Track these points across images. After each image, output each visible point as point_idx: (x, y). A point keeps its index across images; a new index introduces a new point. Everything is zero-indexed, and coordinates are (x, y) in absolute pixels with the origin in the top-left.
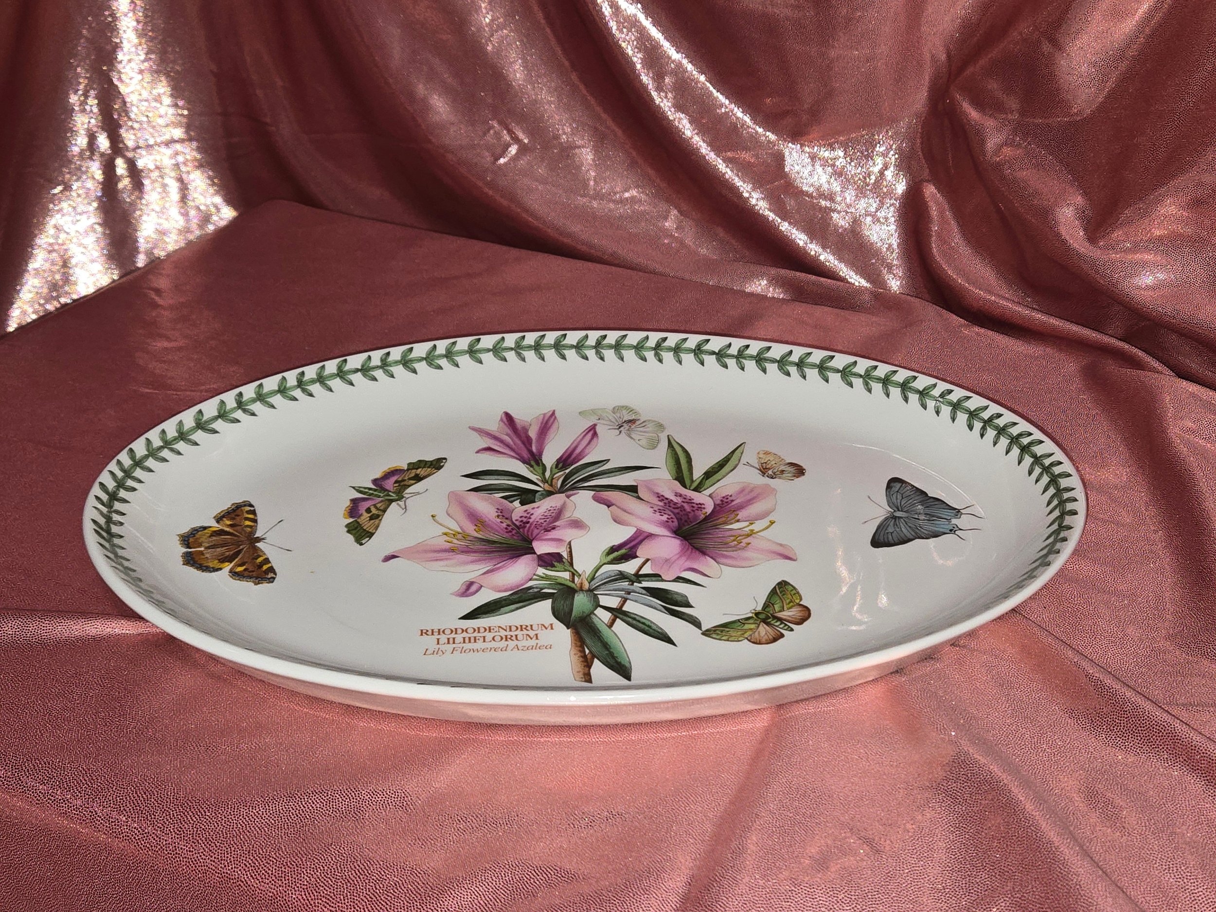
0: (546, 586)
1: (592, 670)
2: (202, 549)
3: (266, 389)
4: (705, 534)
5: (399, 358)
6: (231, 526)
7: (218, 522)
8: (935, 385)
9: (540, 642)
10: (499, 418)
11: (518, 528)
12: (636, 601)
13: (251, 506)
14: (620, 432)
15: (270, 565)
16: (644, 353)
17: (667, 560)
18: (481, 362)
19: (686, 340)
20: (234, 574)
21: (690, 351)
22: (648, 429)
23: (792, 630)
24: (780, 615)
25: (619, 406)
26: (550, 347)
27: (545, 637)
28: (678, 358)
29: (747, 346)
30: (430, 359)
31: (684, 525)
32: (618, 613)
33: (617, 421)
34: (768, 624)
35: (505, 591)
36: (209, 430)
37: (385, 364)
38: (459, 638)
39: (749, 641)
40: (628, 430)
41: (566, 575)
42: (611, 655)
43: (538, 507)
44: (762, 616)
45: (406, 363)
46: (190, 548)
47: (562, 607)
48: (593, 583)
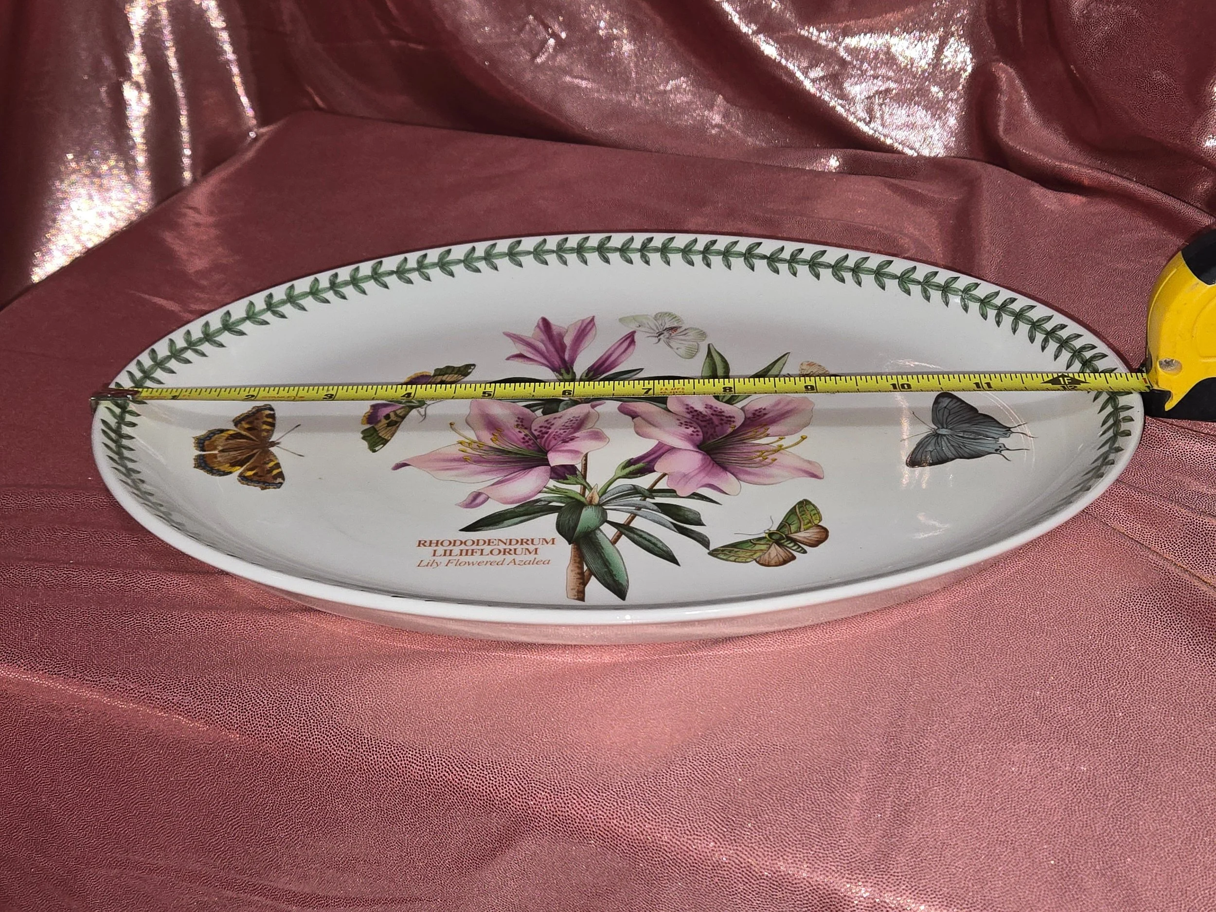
0: (555, 499)
1: (587, 588)
2: (216, 452)
3: (297, 291)
4: (730, 449)
5: (436, 261)
6: (248, 429)
7: (236, 425)
8: (997, 293)
9: (539, 557)
10: (536, 324)
11: (536, 438)
12: (645, 518)
13: (272, 409)
14: (659, 340)
15: (279, 470)
16: (692, 257)
17: (685, 475)
18: (521, 265)
19: (736, 243)
20: (243, 479)
21: (740, 254)
22: (687, 338)
23: (805, 552)
24: (795, 536)
25: (661, 313)
26: (593, 249)
27: (545, 552)
28: (728, 263)
29: (801, 250)
30: (468, 262)
31: (709, 439)
32: (624, 529)
33: (657, 328)
34: (780, 545)
35: (512, 503)
36: (234, 331)
37: (421, 266)
38: (456, 550)
39: (758, 562)
40: (668, 338)
41: (577, 488)
42: (611, 573)
43: (560, 418)
44: (775, 537)
45: (443, 265)
46: (205, 451)
47: (567, 522)
48: (603, 497)
